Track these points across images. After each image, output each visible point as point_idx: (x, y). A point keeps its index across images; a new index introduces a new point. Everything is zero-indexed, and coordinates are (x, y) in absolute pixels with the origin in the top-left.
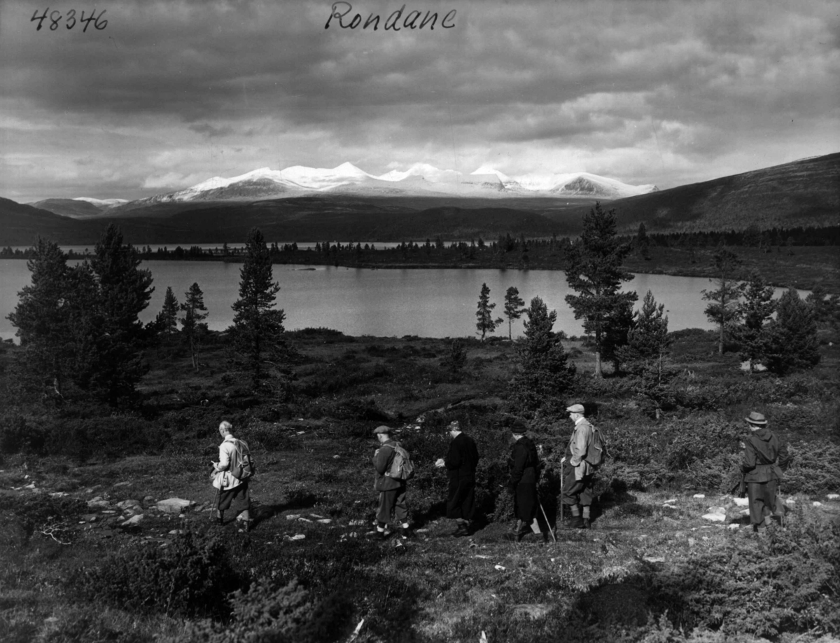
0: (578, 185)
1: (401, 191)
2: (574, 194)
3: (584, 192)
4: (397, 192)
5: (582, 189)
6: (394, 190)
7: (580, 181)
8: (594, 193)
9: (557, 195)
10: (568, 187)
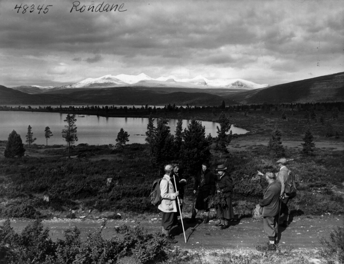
0: (237, 84)
1: (164, 85)
2: (235, 87)
3: (239, 86)
4: (163, 85)
5: (239, 85)
6: (161, 84)
7: (238, 82)
8: (243, 87)
9: (229, 88)
10: (233, 84)
